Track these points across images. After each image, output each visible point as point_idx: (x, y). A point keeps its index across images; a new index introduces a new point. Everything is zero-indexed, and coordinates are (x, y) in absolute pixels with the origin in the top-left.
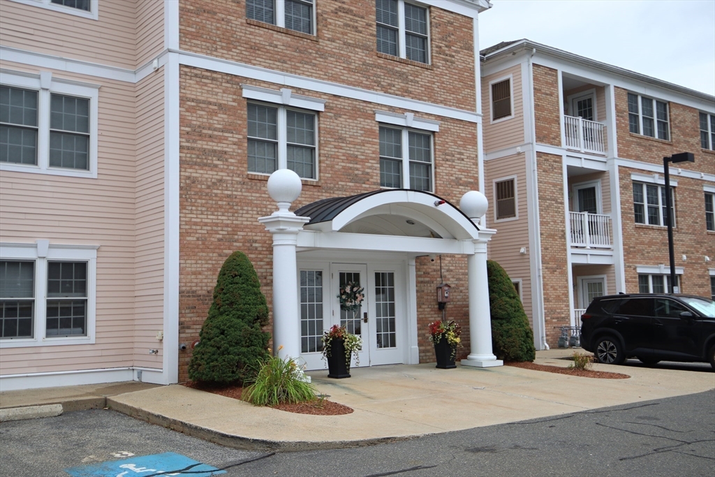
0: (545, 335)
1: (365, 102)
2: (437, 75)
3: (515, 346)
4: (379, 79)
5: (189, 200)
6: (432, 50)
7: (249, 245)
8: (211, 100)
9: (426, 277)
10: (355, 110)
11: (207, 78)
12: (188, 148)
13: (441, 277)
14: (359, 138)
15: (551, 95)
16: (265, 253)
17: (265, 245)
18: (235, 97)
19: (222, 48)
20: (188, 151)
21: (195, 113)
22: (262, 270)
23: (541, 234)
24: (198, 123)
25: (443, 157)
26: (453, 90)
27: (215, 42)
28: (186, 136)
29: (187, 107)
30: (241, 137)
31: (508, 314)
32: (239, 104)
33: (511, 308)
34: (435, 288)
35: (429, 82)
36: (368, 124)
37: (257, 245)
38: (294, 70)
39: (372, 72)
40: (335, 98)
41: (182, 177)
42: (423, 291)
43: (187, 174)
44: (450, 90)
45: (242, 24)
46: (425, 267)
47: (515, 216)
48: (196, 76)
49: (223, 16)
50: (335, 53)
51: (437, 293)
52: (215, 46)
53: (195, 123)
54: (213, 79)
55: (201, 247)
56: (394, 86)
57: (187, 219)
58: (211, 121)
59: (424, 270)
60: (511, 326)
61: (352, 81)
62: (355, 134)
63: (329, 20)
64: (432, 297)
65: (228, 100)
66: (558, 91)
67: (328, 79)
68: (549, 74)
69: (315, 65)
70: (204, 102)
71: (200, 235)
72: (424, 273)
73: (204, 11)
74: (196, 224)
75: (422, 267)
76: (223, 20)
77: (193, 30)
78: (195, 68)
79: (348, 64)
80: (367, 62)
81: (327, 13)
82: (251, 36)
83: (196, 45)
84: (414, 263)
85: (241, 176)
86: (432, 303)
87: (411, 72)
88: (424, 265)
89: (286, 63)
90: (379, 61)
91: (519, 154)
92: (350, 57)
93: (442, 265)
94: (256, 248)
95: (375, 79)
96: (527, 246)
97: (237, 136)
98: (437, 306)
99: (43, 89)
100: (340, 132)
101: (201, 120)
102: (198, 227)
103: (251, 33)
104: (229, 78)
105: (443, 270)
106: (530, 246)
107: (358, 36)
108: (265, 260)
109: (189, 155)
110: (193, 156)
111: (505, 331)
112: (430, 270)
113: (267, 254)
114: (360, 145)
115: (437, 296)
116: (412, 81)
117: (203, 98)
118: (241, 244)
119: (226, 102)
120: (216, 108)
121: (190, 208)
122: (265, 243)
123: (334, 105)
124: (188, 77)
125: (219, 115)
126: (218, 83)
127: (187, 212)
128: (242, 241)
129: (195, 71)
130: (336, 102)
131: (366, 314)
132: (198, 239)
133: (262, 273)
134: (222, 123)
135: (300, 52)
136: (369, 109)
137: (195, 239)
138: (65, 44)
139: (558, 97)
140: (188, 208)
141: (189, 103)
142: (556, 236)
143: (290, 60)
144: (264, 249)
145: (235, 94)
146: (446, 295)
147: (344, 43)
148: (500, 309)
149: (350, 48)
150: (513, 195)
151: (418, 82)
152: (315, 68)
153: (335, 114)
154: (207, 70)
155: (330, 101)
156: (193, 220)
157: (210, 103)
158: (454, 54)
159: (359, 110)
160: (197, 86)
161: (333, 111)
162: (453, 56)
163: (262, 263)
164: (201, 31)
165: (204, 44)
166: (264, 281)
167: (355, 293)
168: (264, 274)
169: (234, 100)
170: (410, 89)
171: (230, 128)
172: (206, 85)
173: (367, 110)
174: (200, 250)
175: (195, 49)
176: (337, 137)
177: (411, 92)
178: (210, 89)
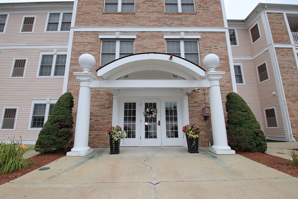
0: (292, 134)
1: (158, 32)
2: (199, 16)
3: (245, 142)
4: (166, 22)
5: (73, 77)
6: (196, 7)
7: (97, 93)
8: (85, 41)
9: (195, 104)
10: (153, 36)
11: (84, 34)
12: (74, 59)
13: (205, 104)
14: (155, 46)
15: (281, 23)
16: (105, 95)
17: (105, 92)
18: (95, 39)
19: (92, 23)
20: (74, 60)
21: (79, 47)
22: (103, 103)
23: (283, 84)
24: (79, 50)
25: (205, 49)
26: (209, 20)
27: (89, 22)
28: (74, 55)
29: (75, 45)
30: (97, 52)
31: (240, 121)
32: (97, 41)
33: (242, 118)
34: (202, 109)
35: (194, 19)
36: (160, 40)
37: (101, 92)
38: (123, 25)
39: (162, 20)
40: (142, 33)
41: (71, 69)
42: (194, 111)
43: (73, 68)
44: (207, 20)
45: (101, 14)
46: (195, 99)
47: (268, 79)
48: (80, 34)
49: (93, 13)
50: (143, 17)
51: (203, 111)
52: (89, 23)
53: (78, 50)
54: (87, 34)
55: (76, 94)
56: (174, 24)
57: (71, 84)
58: (85, 49)
59: (194, 101)
60: (242, 129)
61: (151, 25)
62: (153, 45)
63: (140, 6)
64: (200, 114)
65: (93, 40)
66: (285, 21)
67: (139, 26)
68: (278, 16)
69: (133, 22)
70: (82, 42)
71: (76, 90)
72: (194, 102)
73: (86, 13)
74: (74, 86)
75: (193, 99)
76: (93, 15)
77: (81, 20)
78: (80, 32)
79: (149, 19)
80: (159, 17)
81: (139, 3)
82: (104, 18)
83: (81, 25)
84: (187, 97)
85: (96, 67)
86: (200, 117)
87: (184, 17)
88: (194, 98)
89: (119, 24)
90: (166, 16)
91: (266, 51)
92: (150, 17)
93: (206, 98)
94: (101, 94)
95: (163, 22)
96: (276, 91)
97: (95, 52)
98: (203, 118)
99: (55, 54)
100: (145, 45)
101: (80, 49)
102: (75, 87)
103: (104, 17)
104: (93, 33)
105: (206, 101)
106: (277, 90)
107: (155, 9)
108: (104, 98)
109: (74, 61)
110: (76, 61)
111: (238, 132)
112: (198, 101)
113: (105, 96)
114: (155, 49)
115: (203, 113)
116: (184, 20)
117: (82, 41)
118: (94, 93)
119: (92, 41)
120: (87, 44)
121: (73, 80)
122: (105, 91)
123: (142, 35)
124: (77, 35)
125: (88, 46)
126: (89, 35)
127: (71, 81)
128: (94, 91)
129: (80, 33)
130: (143, 34)
131: (159, 122)
132: (75, 91)
133: (103, 104)
134: (89, 49)
135: (126, 19)
136: (160, 35)
137: (74, 91)
138: (63, 41)
139: (285, 24)
140: (72, 80)
141: (76, 44)
142: (295, 84)
143: (121, 23)
144: (104, 94)
145: (96, 38)
146: (207, 112)
147: (148, 12)
148: (235, 118)
149: (150, 13)
150: (266, 70)
151: (188, 20)
152: (133, 23)
153: (142, 39)
154: (85, 32)
155: (140, 34)
156: (74, 84)
157: (85, 42)
158: (209, 6)
159: (155, 35)
160: (80, 38)
161: (141, 38)
162: (208, 7)
163: (103, 100)
164: (84, 20)
165: (85, 23)
166: (104, 107)
167: (152, 112)
168: (104, 104)
169: (95, 40)
170: (183, 24)
171: (93, 50)
172: (84, 36)
173: (159, 35)
174: (75, 95)
175: (81, 26)
176: (143, 47)
177: (184, 25)
178: (85, 38)
